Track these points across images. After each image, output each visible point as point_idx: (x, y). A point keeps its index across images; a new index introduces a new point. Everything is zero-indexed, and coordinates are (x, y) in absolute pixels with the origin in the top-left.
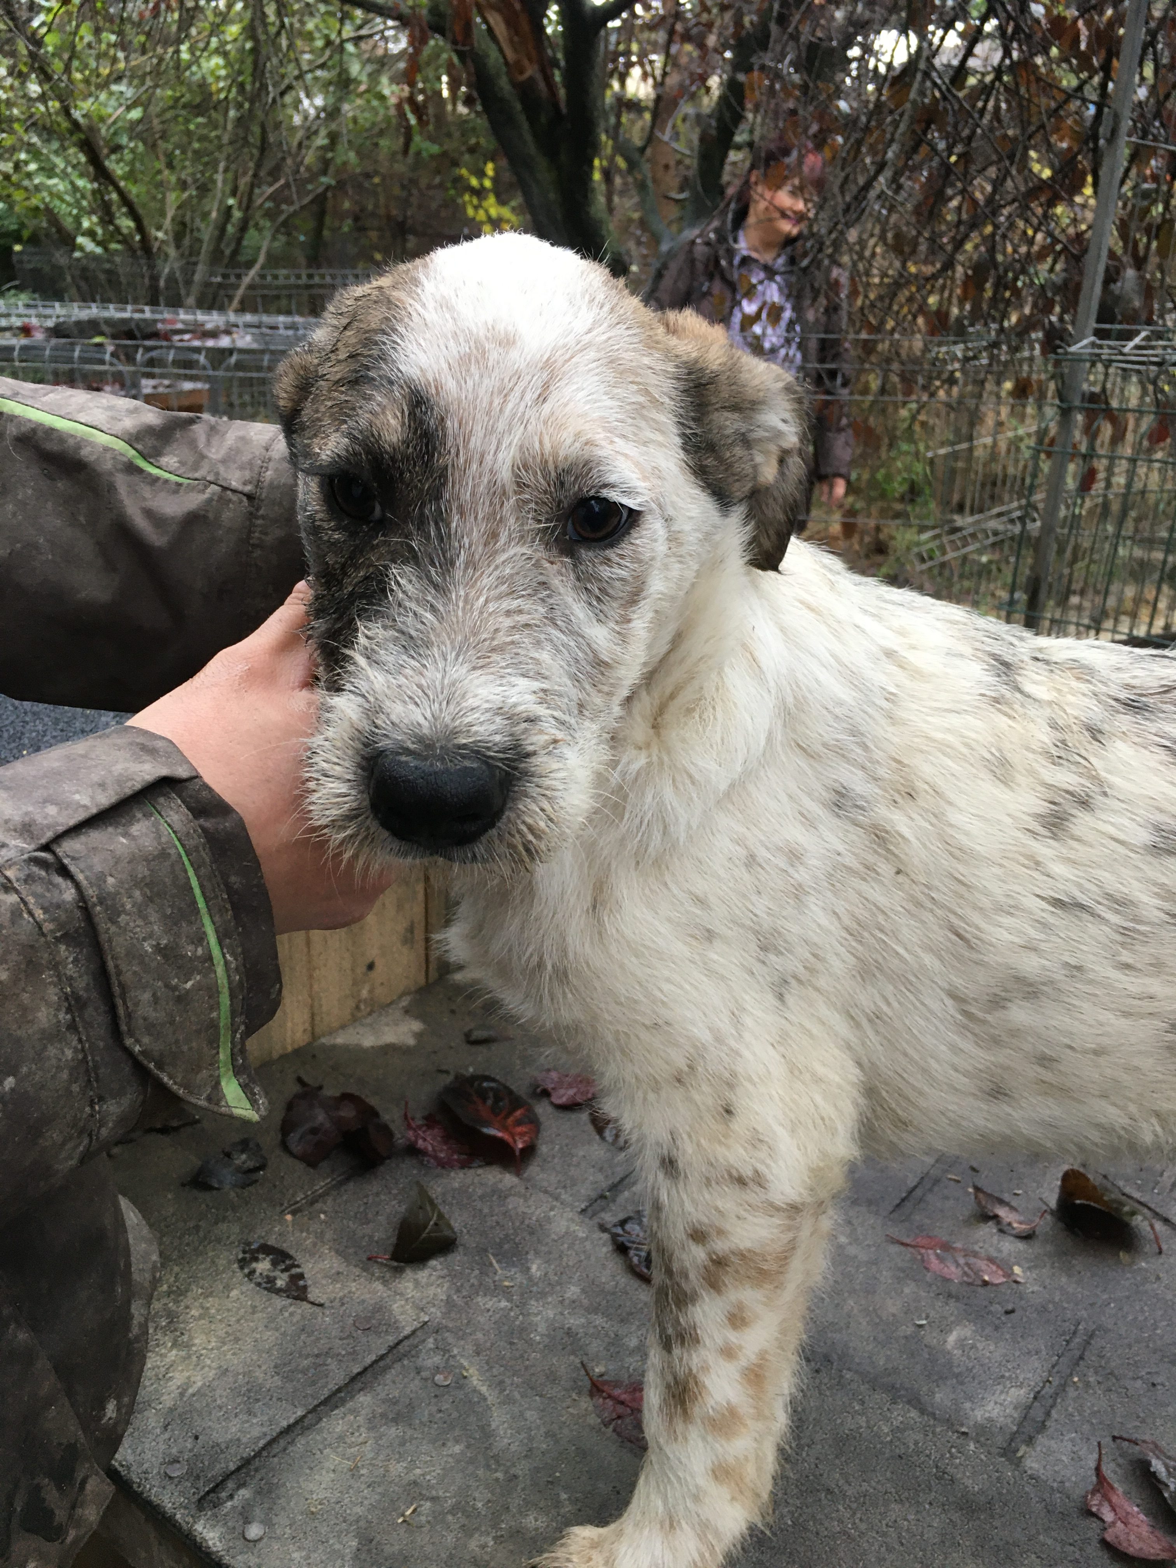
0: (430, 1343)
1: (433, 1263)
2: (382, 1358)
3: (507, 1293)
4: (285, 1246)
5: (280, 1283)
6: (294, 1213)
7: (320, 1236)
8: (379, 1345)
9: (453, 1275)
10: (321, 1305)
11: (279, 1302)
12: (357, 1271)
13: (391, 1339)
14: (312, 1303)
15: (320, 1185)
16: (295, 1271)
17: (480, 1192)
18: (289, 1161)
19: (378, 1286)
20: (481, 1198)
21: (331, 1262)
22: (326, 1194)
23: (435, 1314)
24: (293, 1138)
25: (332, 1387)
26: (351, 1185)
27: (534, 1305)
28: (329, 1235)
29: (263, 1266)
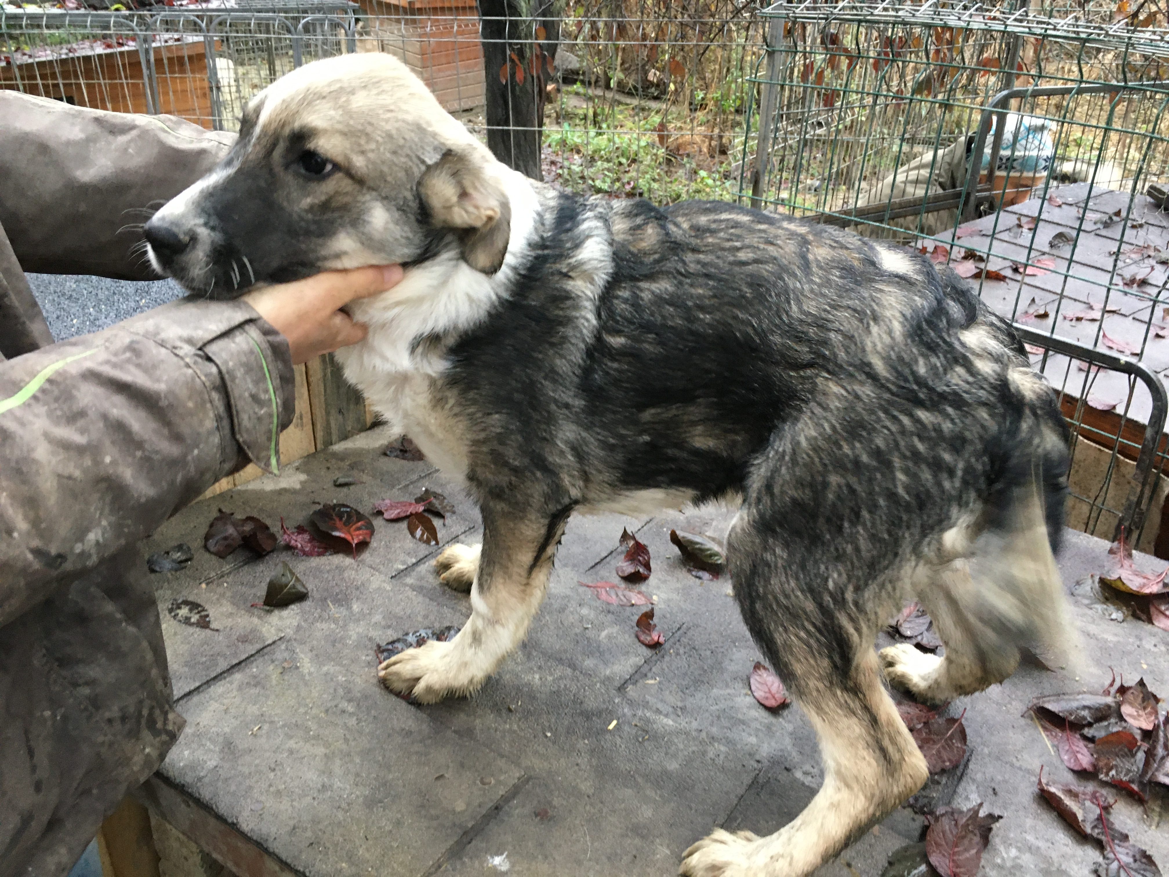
0: (283, 647)
1: (293, 606)
2: (252, 656)
3: (335, 621)
4: (199, 601)
5: (193, 620)
6: (207, 584)
7: (223, 595)
8: (251, 649)
9: (303, 612)
10: (217, 630)
11: (191, 630)
12: (243, 612)
13: (258, 646)
14: (213, 630)
15: (226, 568)
16: (203, 613)
17: (328, 568)
18: (207, 555)
19: (255, 620)
20: (328, 572)
21: (227, 607)
22: (230, 573)
23: (289, 632)
24: (211, 542)
25: (219, 670)
26: (246, 567)
27: (351, 626)
28: (229, 594)
29: (184, 611)
